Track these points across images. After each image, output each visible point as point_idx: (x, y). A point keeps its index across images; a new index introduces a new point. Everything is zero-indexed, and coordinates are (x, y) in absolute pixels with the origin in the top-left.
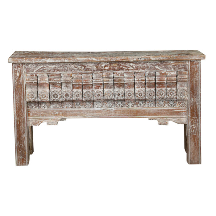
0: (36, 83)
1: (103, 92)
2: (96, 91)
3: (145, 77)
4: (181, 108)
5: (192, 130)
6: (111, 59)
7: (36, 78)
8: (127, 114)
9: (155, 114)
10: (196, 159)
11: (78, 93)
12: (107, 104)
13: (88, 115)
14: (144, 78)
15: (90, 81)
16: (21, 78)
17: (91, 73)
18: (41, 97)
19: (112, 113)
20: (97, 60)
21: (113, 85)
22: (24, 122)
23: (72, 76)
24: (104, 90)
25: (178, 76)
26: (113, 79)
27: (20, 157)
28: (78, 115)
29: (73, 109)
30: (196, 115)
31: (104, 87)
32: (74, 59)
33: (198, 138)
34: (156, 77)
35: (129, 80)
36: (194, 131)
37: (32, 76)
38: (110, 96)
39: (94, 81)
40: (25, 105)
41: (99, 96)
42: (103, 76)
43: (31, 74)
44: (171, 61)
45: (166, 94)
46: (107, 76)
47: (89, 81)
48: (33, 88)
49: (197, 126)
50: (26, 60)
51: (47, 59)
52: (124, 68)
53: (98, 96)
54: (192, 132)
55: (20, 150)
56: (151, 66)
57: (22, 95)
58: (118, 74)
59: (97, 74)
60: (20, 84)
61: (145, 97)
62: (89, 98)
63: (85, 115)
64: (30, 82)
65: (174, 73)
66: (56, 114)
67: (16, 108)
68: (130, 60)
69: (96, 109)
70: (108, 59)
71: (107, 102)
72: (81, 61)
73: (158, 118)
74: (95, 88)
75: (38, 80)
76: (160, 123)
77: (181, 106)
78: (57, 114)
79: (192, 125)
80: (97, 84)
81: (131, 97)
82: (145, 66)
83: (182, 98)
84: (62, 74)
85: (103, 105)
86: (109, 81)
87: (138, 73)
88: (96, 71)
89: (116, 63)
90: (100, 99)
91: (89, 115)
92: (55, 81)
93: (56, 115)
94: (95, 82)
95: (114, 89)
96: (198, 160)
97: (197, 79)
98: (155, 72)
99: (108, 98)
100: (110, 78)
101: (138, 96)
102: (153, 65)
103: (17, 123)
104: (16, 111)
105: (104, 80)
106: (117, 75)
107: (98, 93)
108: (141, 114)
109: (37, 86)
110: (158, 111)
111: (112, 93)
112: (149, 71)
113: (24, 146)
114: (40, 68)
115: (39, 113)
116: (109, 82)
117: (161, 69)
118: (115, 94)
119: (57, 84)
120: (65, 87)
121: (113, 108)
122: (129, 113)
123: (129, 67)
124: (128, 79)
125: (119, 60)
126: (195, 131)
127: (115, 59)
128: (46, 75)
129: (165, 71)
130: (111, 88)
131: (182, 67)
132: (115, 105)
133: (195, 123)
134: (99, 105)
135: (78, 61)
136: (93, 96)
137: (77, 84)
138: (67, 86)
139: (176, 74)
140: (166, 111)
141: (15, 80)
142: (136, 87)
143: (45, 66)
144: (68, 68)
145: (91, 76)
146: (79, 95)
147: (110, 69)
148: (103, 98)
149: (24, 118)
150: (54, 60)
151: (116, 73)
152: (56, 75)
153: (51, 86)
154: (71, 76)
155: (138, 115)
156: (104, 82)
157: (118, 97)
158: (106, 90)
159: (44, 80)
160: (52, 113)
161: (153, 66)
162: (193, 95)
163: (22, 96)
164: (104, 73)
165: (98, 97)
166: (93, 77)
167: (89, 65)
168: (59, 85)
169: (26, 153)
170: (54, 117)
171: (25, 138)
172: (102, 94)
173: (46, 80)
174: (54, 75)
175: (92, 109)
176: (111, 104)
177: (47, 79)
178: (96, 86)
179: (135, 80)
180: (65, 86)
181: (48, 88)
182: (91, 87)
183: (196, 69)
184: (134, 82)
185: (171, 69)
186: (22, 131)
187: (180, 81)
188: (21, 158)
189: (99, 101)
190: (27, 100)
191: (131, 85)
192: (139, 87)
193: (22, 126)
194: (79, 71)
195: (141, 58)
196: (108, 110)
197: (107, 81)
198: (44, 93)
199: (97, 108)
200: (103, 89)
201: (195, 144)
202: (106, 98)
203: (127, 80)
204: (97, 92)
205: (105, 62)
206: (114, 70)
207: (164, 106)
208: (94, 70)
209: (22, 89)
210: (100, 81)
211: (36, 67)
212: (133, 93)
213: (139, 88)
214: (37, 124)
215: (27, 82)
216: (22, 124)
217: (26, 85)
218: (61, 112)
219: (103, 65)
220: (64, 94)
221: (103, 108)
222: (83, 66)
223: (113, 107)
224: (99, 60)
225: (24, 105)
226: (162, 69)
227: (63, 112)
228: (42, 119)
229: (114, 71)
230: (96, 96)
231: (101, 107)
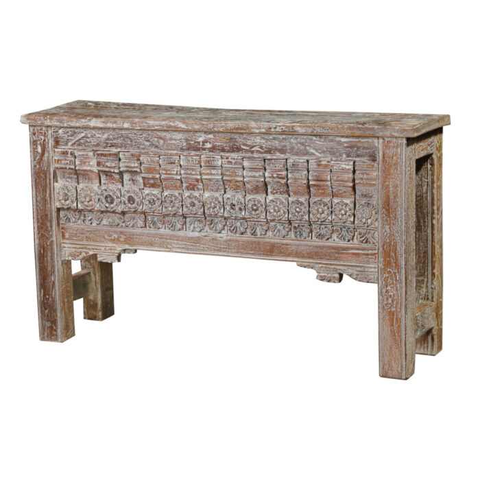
0: (72, 169)
1: (201, 198)
2: (187, 194)
3: (287, 170)
4: (364, 245)
5: (387, 299)
6: (214, 127)
7: (73, 159)
8: (251, 250)
9: (310, 255)
10: (395, 366)
11: (153, 197)
12: (212, 225)
13: (174, 245)
14: (284, 173)
15: (175, 172)
16: (45, 158)
17: (176, 154)
18: (83, 200)
19: (222, 246)
20: (186, 128)
21: (221, 183)
22: (52, 249)
23: (141, 158)
24: (205, 192)
25: (357, 172)
26: (220, 171)
27: (47, 324)
28: (156, 243)
29: (146, 231)
30: (394, 265)
31: (205, 187)
32: (142, 123)
33: (400, 319)
34: (310, 173)
35: (254, 174)
36: (390, 301)
37: (65, 153)
38: (215, 207)
39: (182, 172)
40: (54, 214)
41: (194, 205)
42: (200, 162)
43: (63, 150)
44: (342, 137)
45: (332, 212)
46: (208, 162)
47: (173, 172)
48: (70, 180)
49: (397, 290)
50: (51, 119)
51: (90, 120)
52: (242, 147)
53: (191, 205)
54: (386, 302)
55: (46, 309)
56: (299, 145)
57: (48, 192)
58: (230, 160)
59: (190, 158)
60: (44, 170)
61: (287, 216)
62: (174, 209)
63: (169, 246)
64: (61, 166)
65: (348, 165)
66: (113, 238)
67: (38, 219)
68: (252, 130)
69: (191, 234)
70: (207, 125)
71: (212, 220)
72: (156, 128)
73: (317, 266)
74: (188, 188)
75: (77, 163)
76: (321, 276)
77: (364, 242)
78: (114, 239)
79: (387, 287)
80: (189, 178)
81: (257, 212)
82: (285, 146)
83: (365, 223)
84: (121, 153)
85: (205, 225)
86: (211, 174)
87: (272, 159)
88: (187, 150)
90: (195, 214)
91: (177, 246)
92: (107, 167)
93: (113, 241)
94: (185, 174)
95: (225, 192)
96: (399, 369)
97: (398, 182)
98: (308, 161)
99: (211, 212)
100: (214, 167)
101: (272, 211)
102: (302, 144)
103: (40, 251)
104: (38, 226)
105: (203, 171)
106: (228, 162)
107: (191, 200)
108: (281, 253)
109: (76, 176)
110: (316, 250)
111: (219, 202)
112: (295, 157)
113: (54, 301)
114: (80, 139)
115: (82, 234)
116: (213, 177)
117: (320, 155)
118: (225, 203)
119: (113, 175)
120: (130, 182)
121: (225, 235)
122: (255, 248)
123: (253, 147)
124: (250, 171)
125: (231, 129)
126: (393, 301)
127: (222, 127)
128: (91, 154)
129: (329, 159)
130: (217, 190)
131: (365, 151)
132: (228, 228)
133: (393, 283)
135: (149, 126)
136: (182, 205)
137: (151, 176)
138: (133, 180)
139: (351, 167)
140: (333, 251)
141: (35, 160)
142: (269, 190)
143: (89, 135)
144: (131, 141)
145: (176, 162)
146: (153, 200)
147: (214, 147)
148: (202, 210)
149: (52, 241)
150: (103, 122)
151: (227, 158)
152: (110, 155)
153: (103, 177)
154: (139, 160)
155: (274, 254)
156: (204, 177)
157: (232, 211)
158: (208, 194)
159: (87, 164)
160: (106, 237)
161: (302, 147)
162: (390, 217)
163: (47, 195)
164: (202, 156)
165: (191, 208)
166: (182, 163)
167: (174, 137)
168: (117, 177)
169: (57, 316)
170: (110, 244)
171: (54, 283)
172: (200, 202)
173: (91, 164)
174: (105, 155)
175: (181, 233)
176: (221, 226)
177: (94, 162)
178: (188, 185)
179: (267, 174)
180: (130, 180)
181: (97, 181)
182: (178, 185)
183: (394, 158)
184: (263, 179)
185: (341, 155)
186: (49, 269)
187: (360, 183)
188: (48, 324)
189: (195, 216)
190: (58, 205)
191: (257, 186)
192: (277, 192)
193: (49, 259)
194: (153, 149)
195: (275, 128)
196: (213, 239)
198: (89, 192)
199: (193, 231)
200: (202, 191)
201: (393, 332)
203: (250, 174)
204: (189, 197)
205: (205, 132)
206: (223, 150)
207: (328, 239)
208: (182, 149)
209: (48, 181)
210: (194, 173)
211: (72, 136)
212: (262, 205)
213: (276, 195)
214: (78, 256)
215: (57, 165)
216: (49, 254)
217: (55, 172)
218: (122, 236)
219: (201, 139)
220: (126, 197)
221: (204, 233)
222: (161, 138)
223: (223, 232)
224: (190, 128)
225: (51, 214)
226: (322, 155)
227: (126, 235)
228: (88, 247)
229: (222, 154)
230: (189, 205)
231: (200, 231)
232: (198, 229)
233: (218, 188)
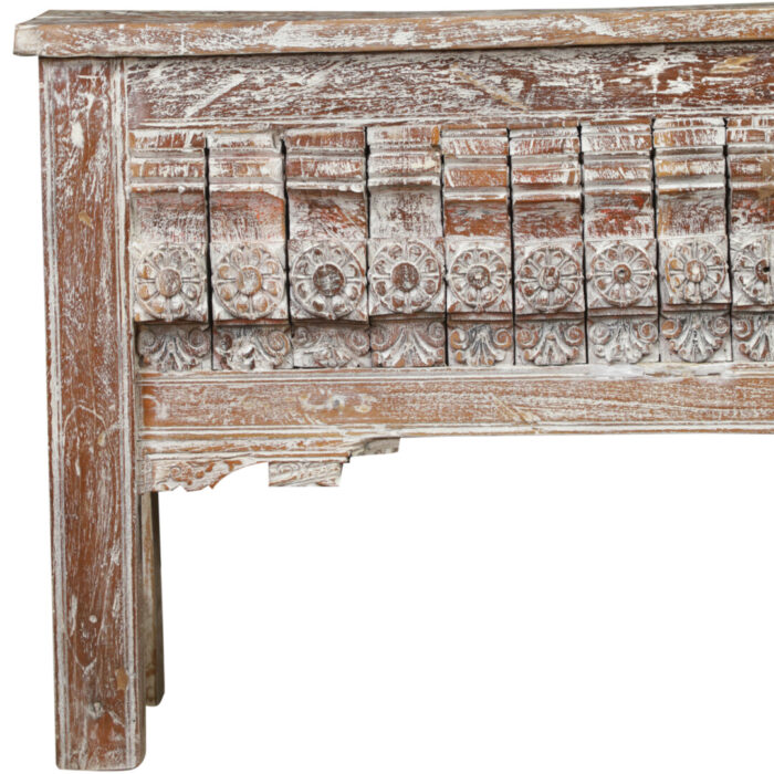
0: (197, 192)
1: (651, 255)
2: (602, 244)
6: (708, 26)
7: (202, 160)
11: (483, 263)
12: (683, 338)
13: (548, 413)
15: (564, 179)
16: (98, 164)
17: (569, 122)
18: (232, 289)
19: (717, 403)
20: (614, 34)
21: (721, 202)
22: (115, 459)
23: (444, 142)
24: (662, 237)
26: (722, 164)
27: (88, 711)
28: (483, 412)
29: (451, 373)
31: (663, 219)
32: (459, 27)
37: (172, 144)
38: (705, 278)
39: (589, 175)
40: (125, 343)
41: (627, 279)
42: (651, 140)
43: (164, 133)
46: (682, 139)
47: (556, 180)
48: (178, 232)
50: (131, 34)
51: (273, 29)
53: (617, 280)
55: (85, 661)
57: (105, 273)
58: (755, 125)
59: (615, 131)
60: (91, 203)
62: (558, 293)
63: (529, 417)
64: (156, 185)
66: (330, 405)
67: (64, 364)
69: (604, 372)
70: (685, 21)
71: (683, 322)
72: (506, 40)
74: (600, 228)
75: (213, 171)
78: (335, 411)
80: (613, 195)
84: (371, 131)
85: (655, 342)
86: (692, 176)
88: (606, 105)
89: (745, 52)
90: (631, 306)
91: (560, 414)
92: (324, 177)
93: (331, 416)
94: (597, 181)
95: (728, 231)
99: (688, 296)
100: (699, 153)
103: (70, 471)
104: (65, 387)
105: (662, 169)
106: (751, 133)
107: (616, 263)
109: (201, 217)
111: (717, 261)
113: (115, 632)
114: (228, 94)
115: (219, 401)
116: (695, 185)
118: (735, 264)
119: (340, 202)
120: (392, 224)
121: (725, 366)
125: (766, 29)
127: (735, 23)
128: (264, 140)
130: (705, 224)
132: (736, 344)
134: (625, 344)
135: (482, 37)
136: (585, 282)
137: (477, 196)
138: (404, 216)
141: (58, 172)
143: (260, 80)
144: (412, 91)
145: (569, 144)
146: (485, 272)
147: (700, 91)
148: (654, 292)
149: (117, 432)
150: (320, 34)
151: (746, 122)
152: (335, 137)
153: (298, 214)
154: (436, 147)
156: (663, 186)
157: (760, 285)
158: (673, 241)
159: (250, 171)
160: (306, 404)
163: (103, 284)
164: (659, 123)
165: (617, 287)
166: (586, 148)
167: (560, 67)
168: (351, 208)
169: (125, 679)
170: (321, 428)
171: (118, 571)
172: (647, 267)
173: (264, 170)
174: (317, 141)
175: (575, 372)
176: (710, 340)
177: (274, 166)
178: (602, 216)
180: (393, 217)
181: (279, 226)
182: (568, 219)
186: (103, 524)
188: (94, 711)
189: (623, 314)
190: (140, 312)
193: (103, 492)
194: (487, 111)
196: (686, 382)
197: (680, 177)
198: (253, 263)
199: (612, 362)
200: (651, 235)
202: (673, 295)
204: (612, 254)
205: (669, 45)
206: (732, 99)
208: (589, 104)
209: (106, 237)
210: (630, 175)
211: (197, 85)
214: (200, 476)
215: (140, 186)
216: (104, 476)
217: (129, 206)
218: (363, 397)
219: (654, 70)
220: (389, 270)
221: (651, 366)
222: (516, 74)
223: (719, 356)
224: (626, 34)
225: (115, 345)
227: (376, 394)
228: (238, 443)
229: (729, 109)
230: (609, 280)
231: (639, 361)
232: (633, 355)
233: (707, 220)
